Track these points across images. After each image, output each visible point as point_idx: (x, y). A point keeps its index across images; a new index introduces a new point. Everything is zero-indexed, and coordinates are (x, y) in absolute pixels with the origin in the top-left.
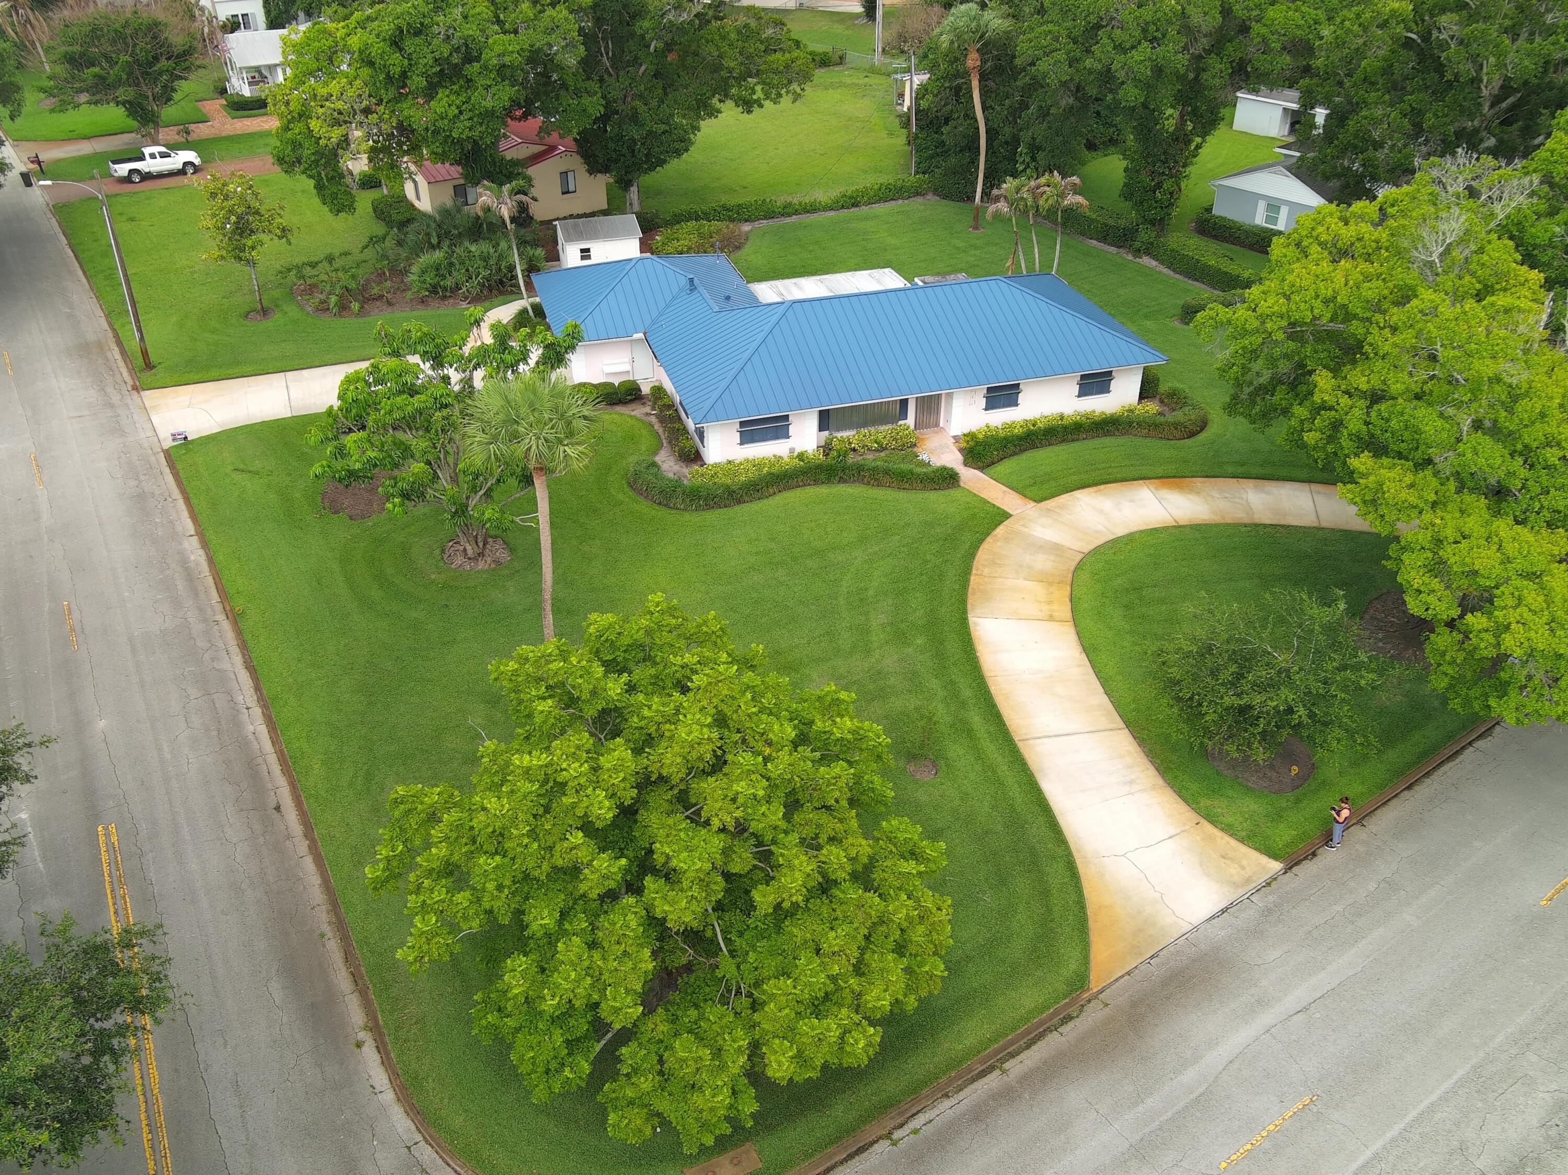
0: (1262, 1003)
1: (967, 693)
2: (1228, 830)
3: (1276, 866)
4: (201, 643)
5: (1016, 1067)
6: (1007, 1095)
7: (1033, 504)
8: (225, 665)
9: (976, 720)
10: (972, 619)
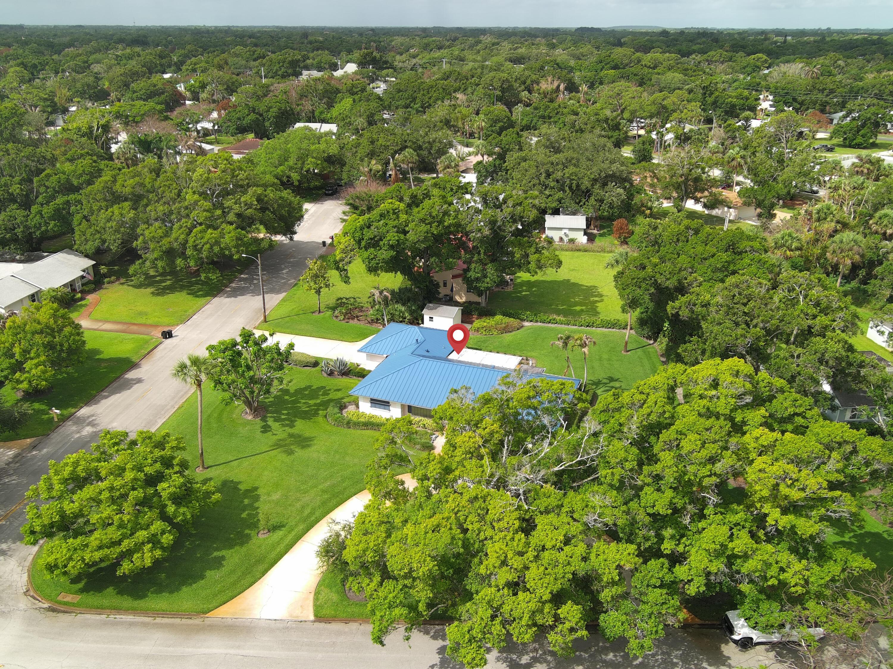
0: (239, 647)
1: (313, 518)
2: (316, 599)
3: (312, 618)
4: (163, 412)
5: (159, 620)
6: (145, 625)
8: (159, 421)
9: (301, 527)
10: (354, 498)
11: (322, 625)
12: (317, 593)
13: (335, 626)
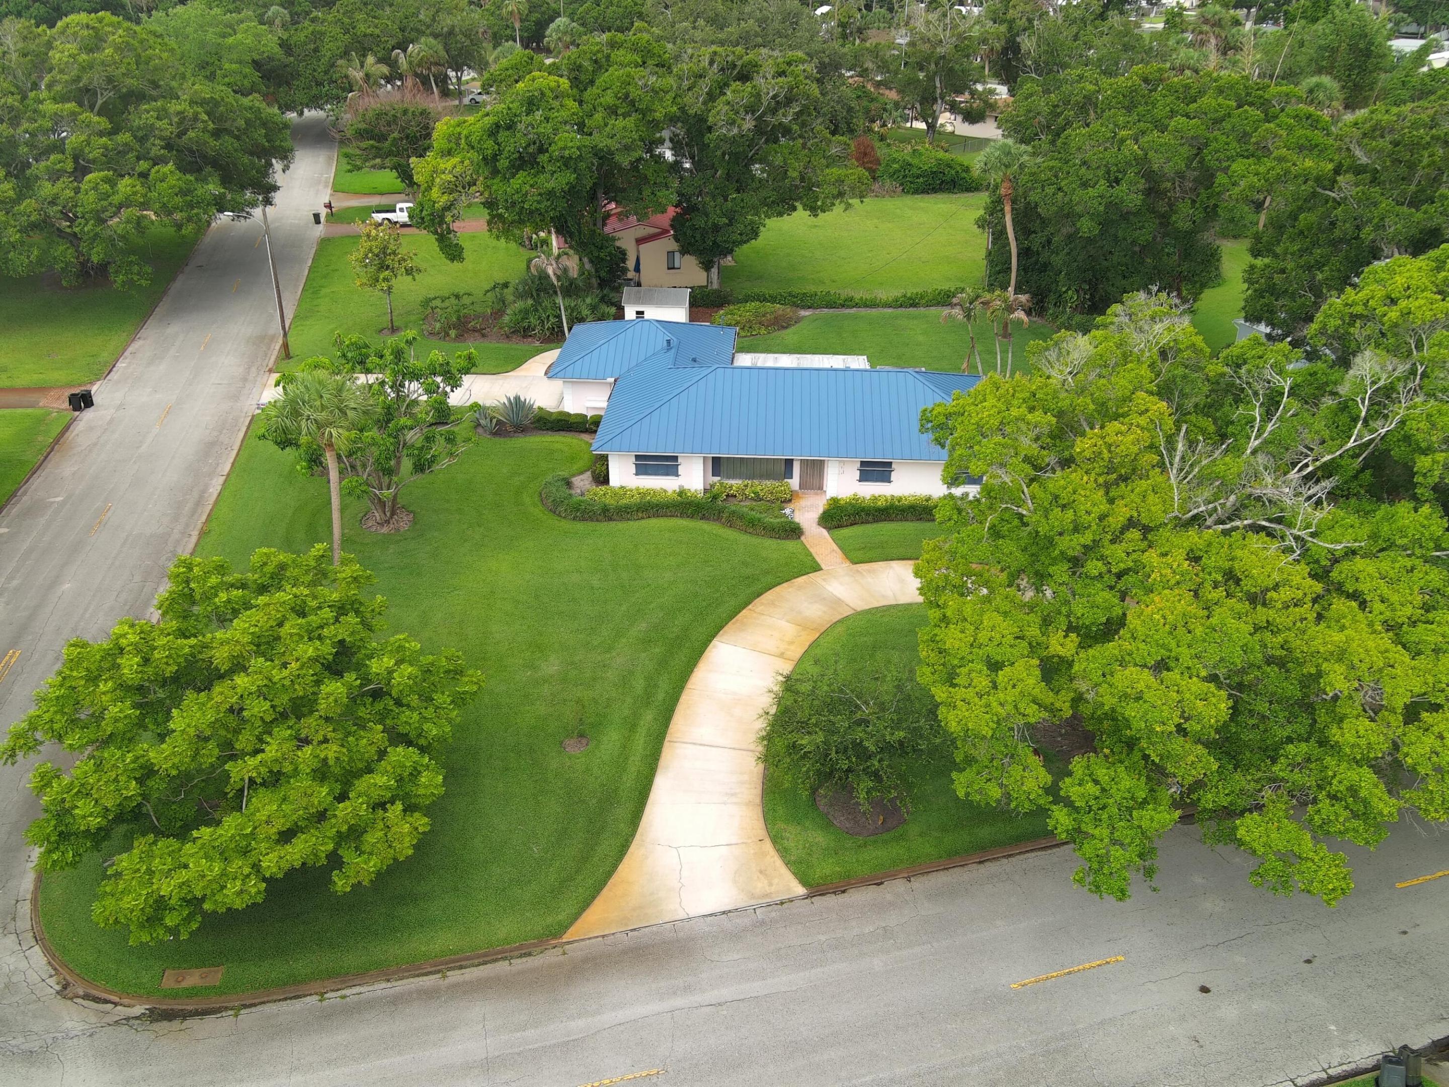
2: (783, 852)
3: (800, 890)
5: (455, 976)
7: (848, 564)
10: (715, 642)
11: (831, 901)
12: (776, 840)
13: (858, 897)
